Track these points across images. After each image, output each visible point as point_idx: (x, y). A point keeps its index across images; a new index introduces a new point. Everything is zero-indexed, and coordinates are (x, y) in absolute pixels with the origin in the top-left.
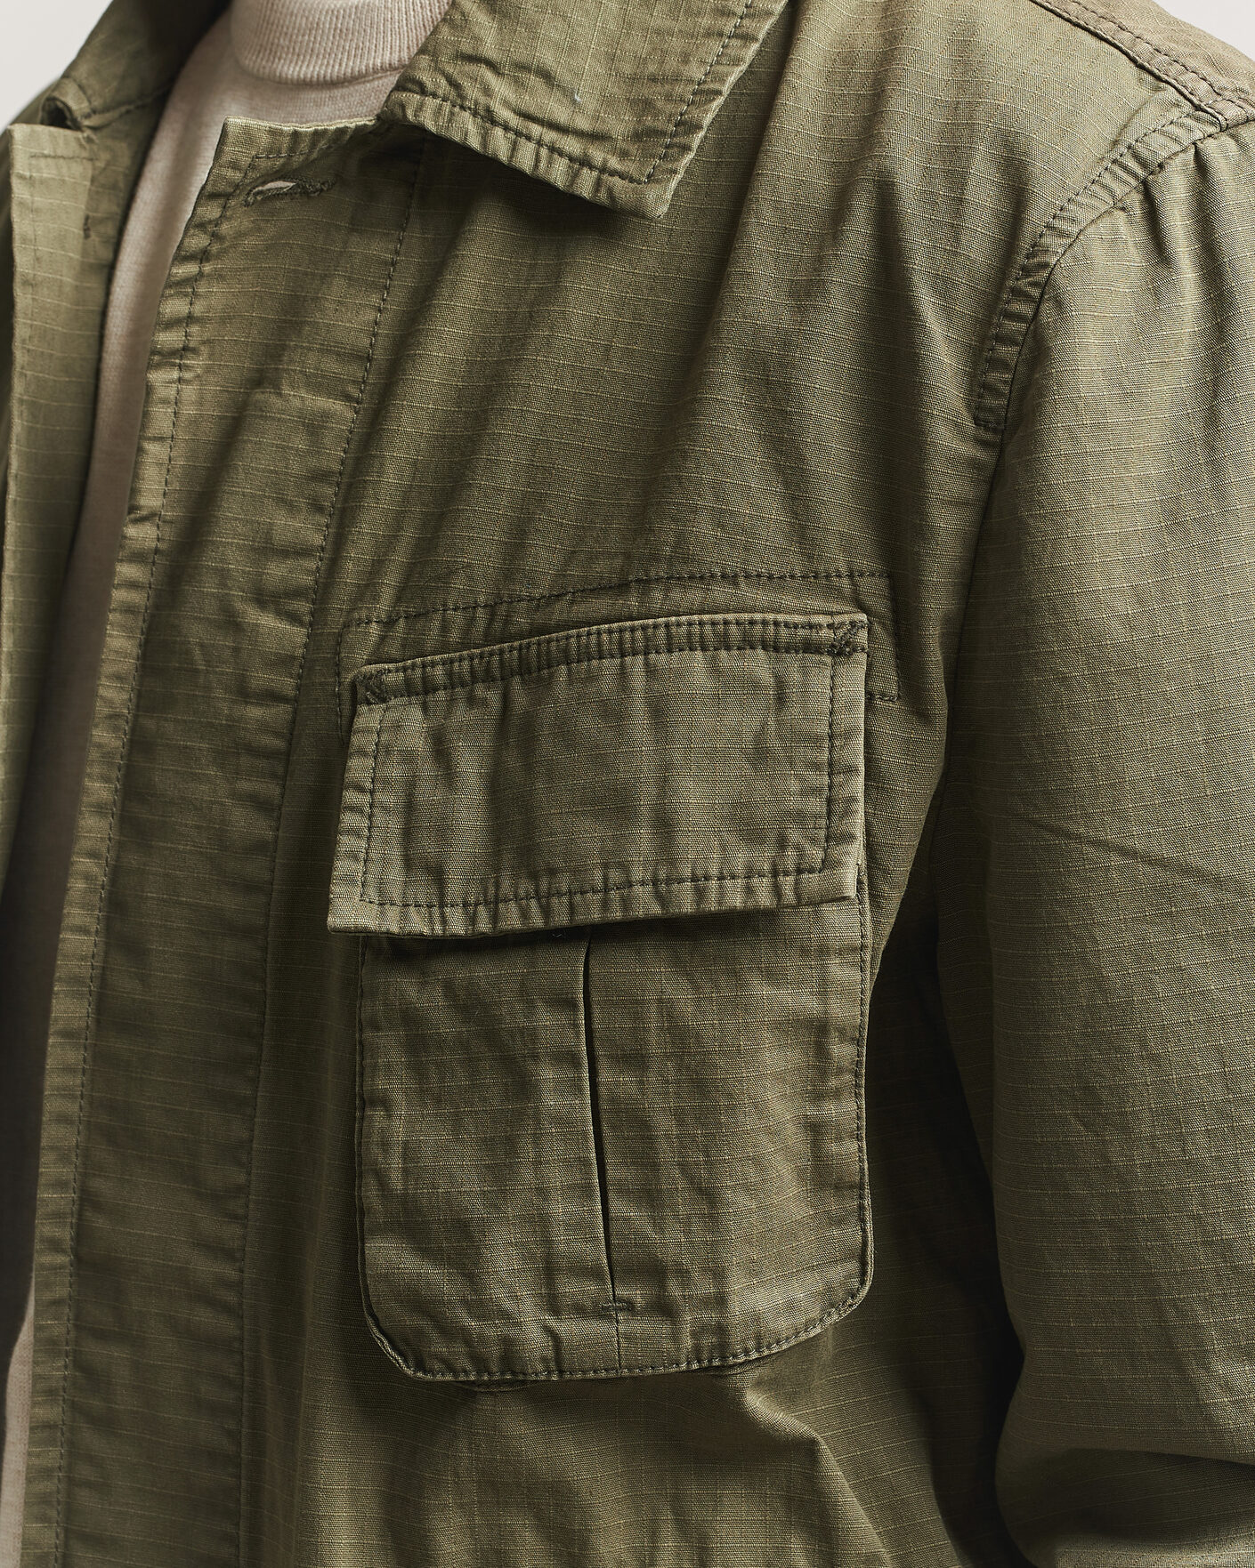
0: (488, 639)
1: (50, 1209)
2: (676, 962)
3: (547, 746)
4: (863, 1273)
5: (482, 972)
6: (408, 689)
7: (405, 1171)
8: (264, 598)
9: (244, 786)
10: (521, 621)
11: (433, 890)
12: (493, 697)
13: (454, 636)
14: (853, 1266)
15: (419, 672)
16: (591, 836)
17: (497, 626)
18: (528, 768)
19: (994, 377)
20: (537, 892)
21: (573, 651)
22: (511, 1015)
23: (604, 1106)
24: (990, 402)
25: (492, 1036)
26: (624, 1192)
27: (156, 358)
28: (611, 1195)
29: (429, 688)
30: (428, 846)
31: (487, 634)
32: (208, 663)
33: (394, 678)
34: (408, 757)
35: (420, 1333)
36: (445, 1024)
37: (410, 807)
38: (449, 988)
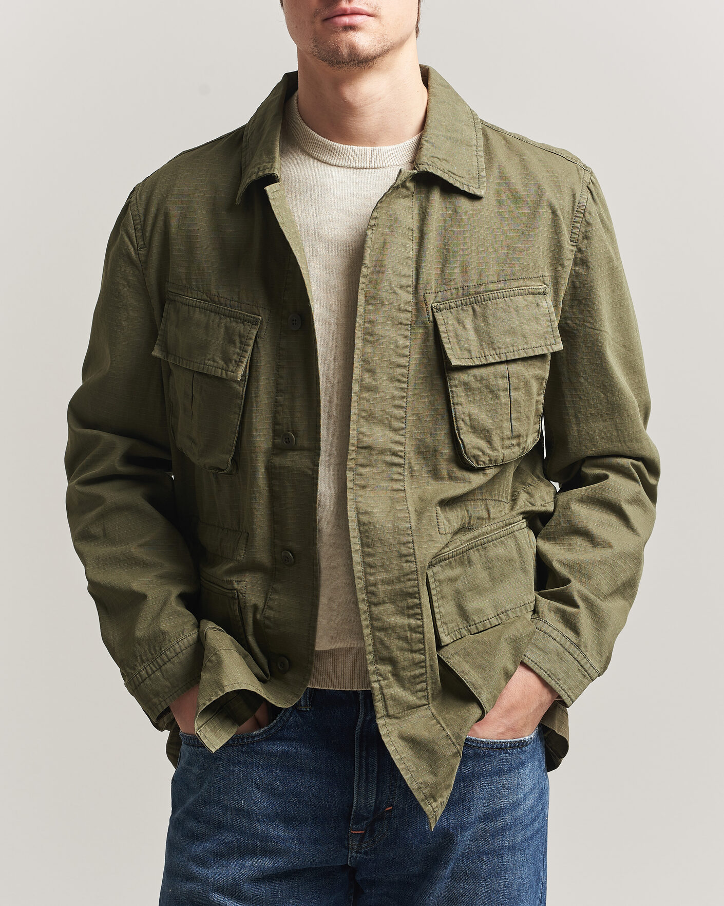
0: (463, 295)
1: (353, 436)
2: (525, 366)
3: (491, 319)
4: (538, 435)
5: (483, 371)
6: (446, 309)
7: (470, 419)
8: (401, 287)
9: (399, 332)
10: (472, 291)
11: (469, 354)
12: (470, 309)
13: (454, 296)
14: (537, 434)
15: (448, 305)
16: (508, 340)
17: (466, 292)
18: (487, 325)
19: (574, 231)
20: (496, 353)
21: (491, 298)
22: (492, 381)
23: (512, 400)
24: (574, 236)
25: (488, 387)
26: (515, 419)
27: (369, 227)
28: (512, 421)
29: (451, 308)
30: (464, 344)
31: (463, 294)
32: (388, 302)
33: (442, 306)
34: (453, 325)
35: (478, 456)
36: (476, 385)
37: (457, 336)
38: (475, 376)
